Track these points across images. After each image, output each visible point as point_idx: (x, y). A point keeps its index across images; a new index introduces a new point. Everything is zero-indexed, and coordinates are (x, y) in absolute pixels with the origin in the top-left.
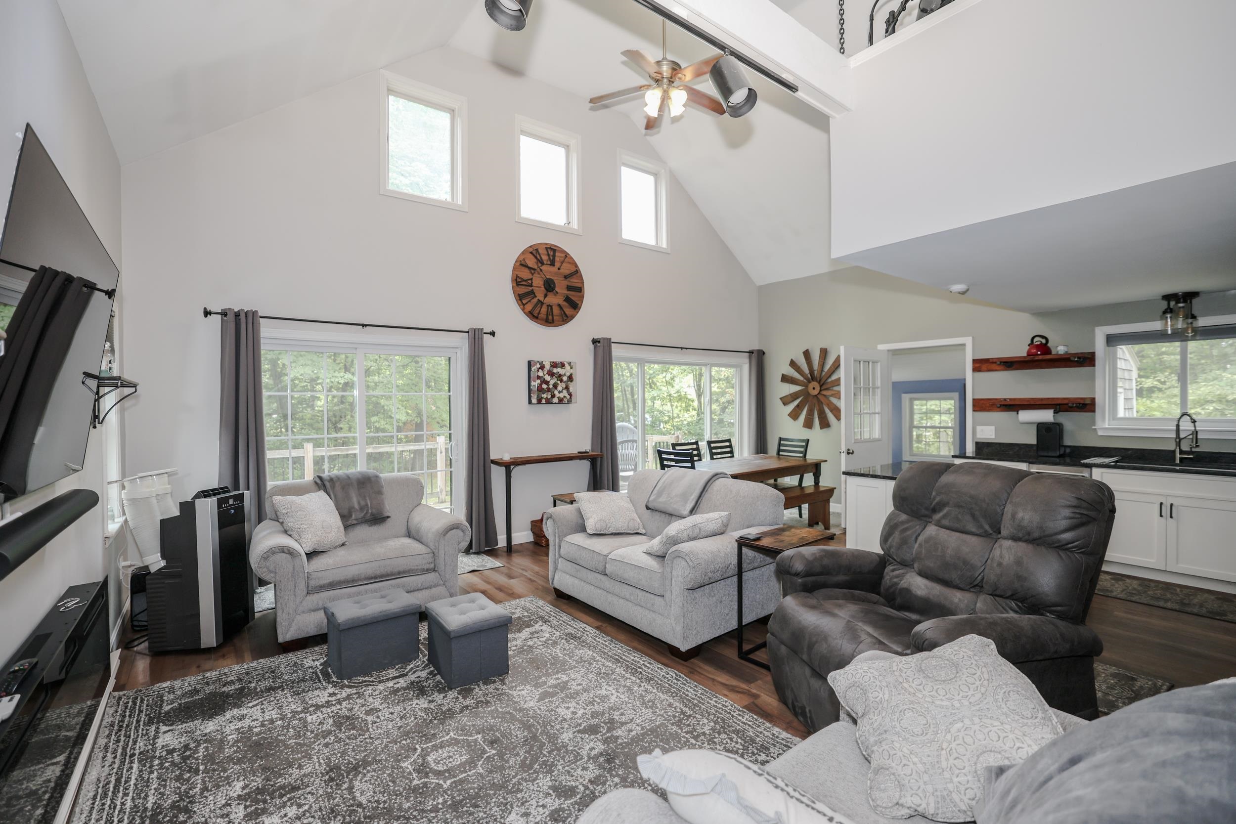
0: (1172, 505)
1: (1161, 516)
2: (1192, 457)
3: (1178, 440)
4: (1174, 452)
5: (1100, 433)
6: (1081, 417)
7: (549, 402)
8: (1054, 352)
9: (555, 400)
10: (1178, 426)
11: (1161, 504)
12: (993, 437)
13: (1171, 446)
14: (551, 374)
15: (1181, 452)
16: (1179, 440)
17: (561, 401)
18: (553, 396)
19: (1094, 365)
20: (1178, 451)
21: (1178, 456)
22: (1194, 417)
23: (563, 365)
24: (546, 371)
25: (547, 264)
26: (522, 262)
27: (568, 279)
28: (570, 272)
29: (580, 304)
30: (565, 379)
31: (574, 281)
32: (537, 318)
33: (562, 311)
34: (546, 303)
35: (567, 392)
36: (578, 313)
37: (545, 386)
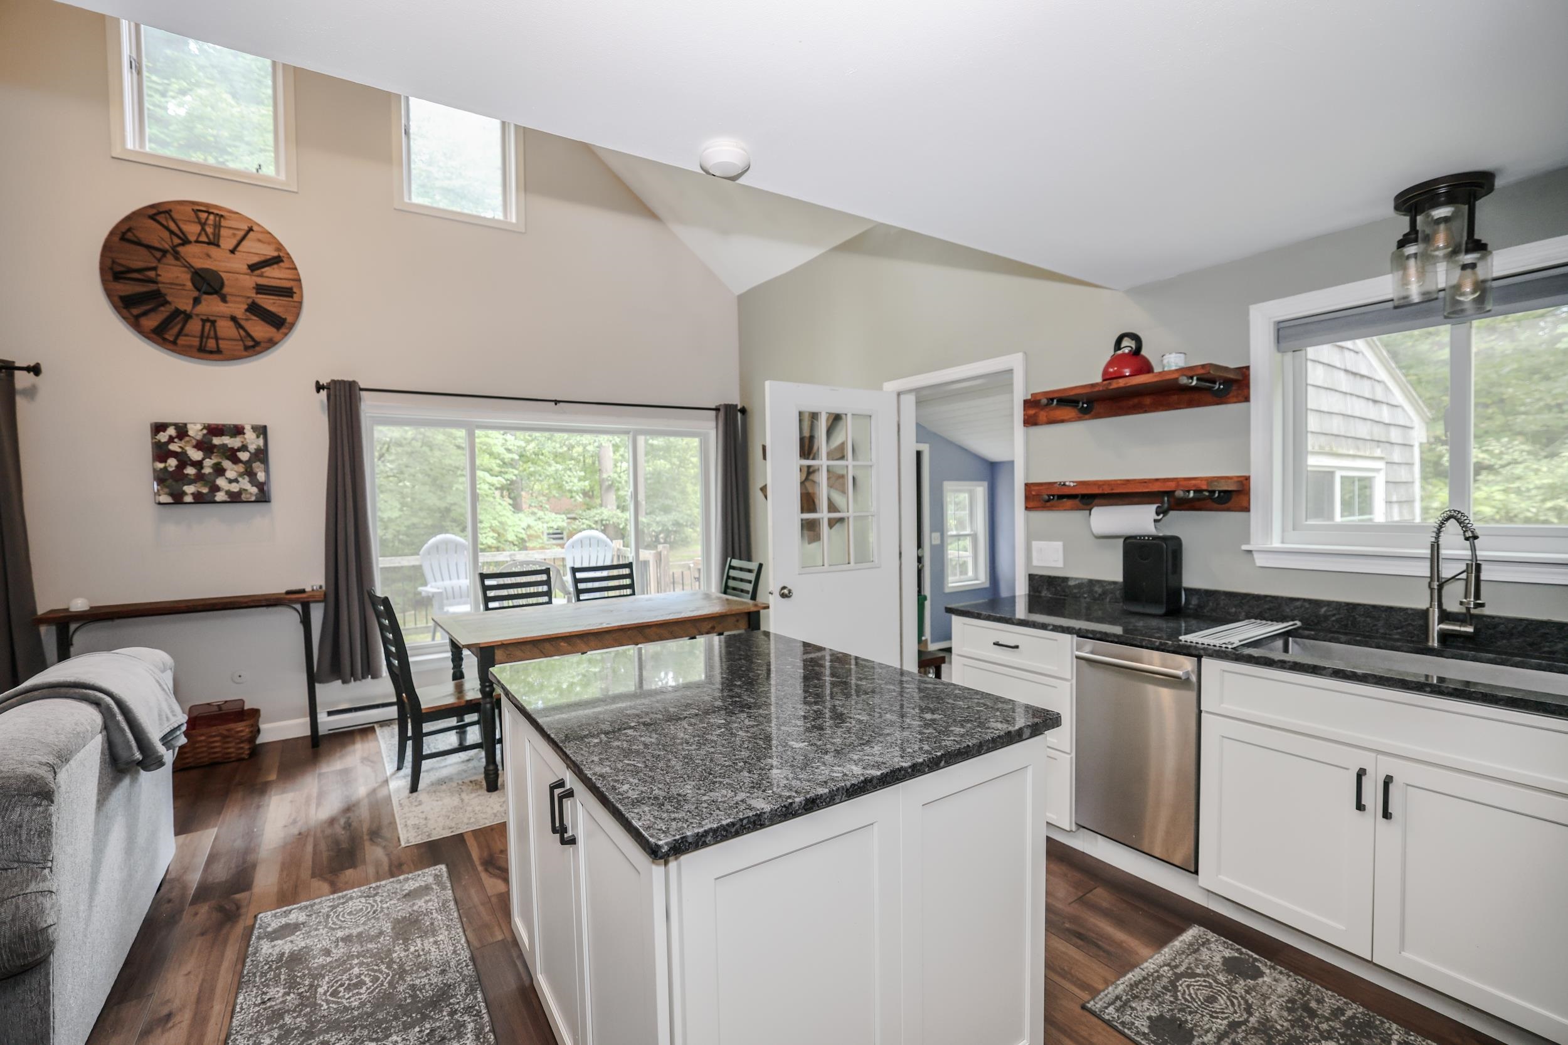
0: (1388, 782)
1: (1360, 807)
2: (1470, 629)
3: (1435, 585)
4: (1424, 614)
5: (1260, 560)
6: (1223, 520)
7: (202, 499)
8: (1157, 369)
9: (220, 497)
10: (1435, 547)
11: (1361, 774)
12: (1060, 564)
13: (1419, 600)
14: (205, 446)
15: (1445, 616)
16: (1438, 585)
17: (235, 498)
18: (216, 489)
19: (1247, 399)
20: (1435, 614)
21: (1436, 627)
22: (1477, 526)
23: (238, 431)
24: (194, 442)
25: (197, 242)
26: (129, 235)
27: (258, 272)
28: (263, 258)
29: (289, 319)
30: (244, 456)
31: (274, 275)
32: (174, 343)
33: (241, 332)
34: (197, 315)
35: (250, 482)
36: (286, 334)
37: (190, 471)
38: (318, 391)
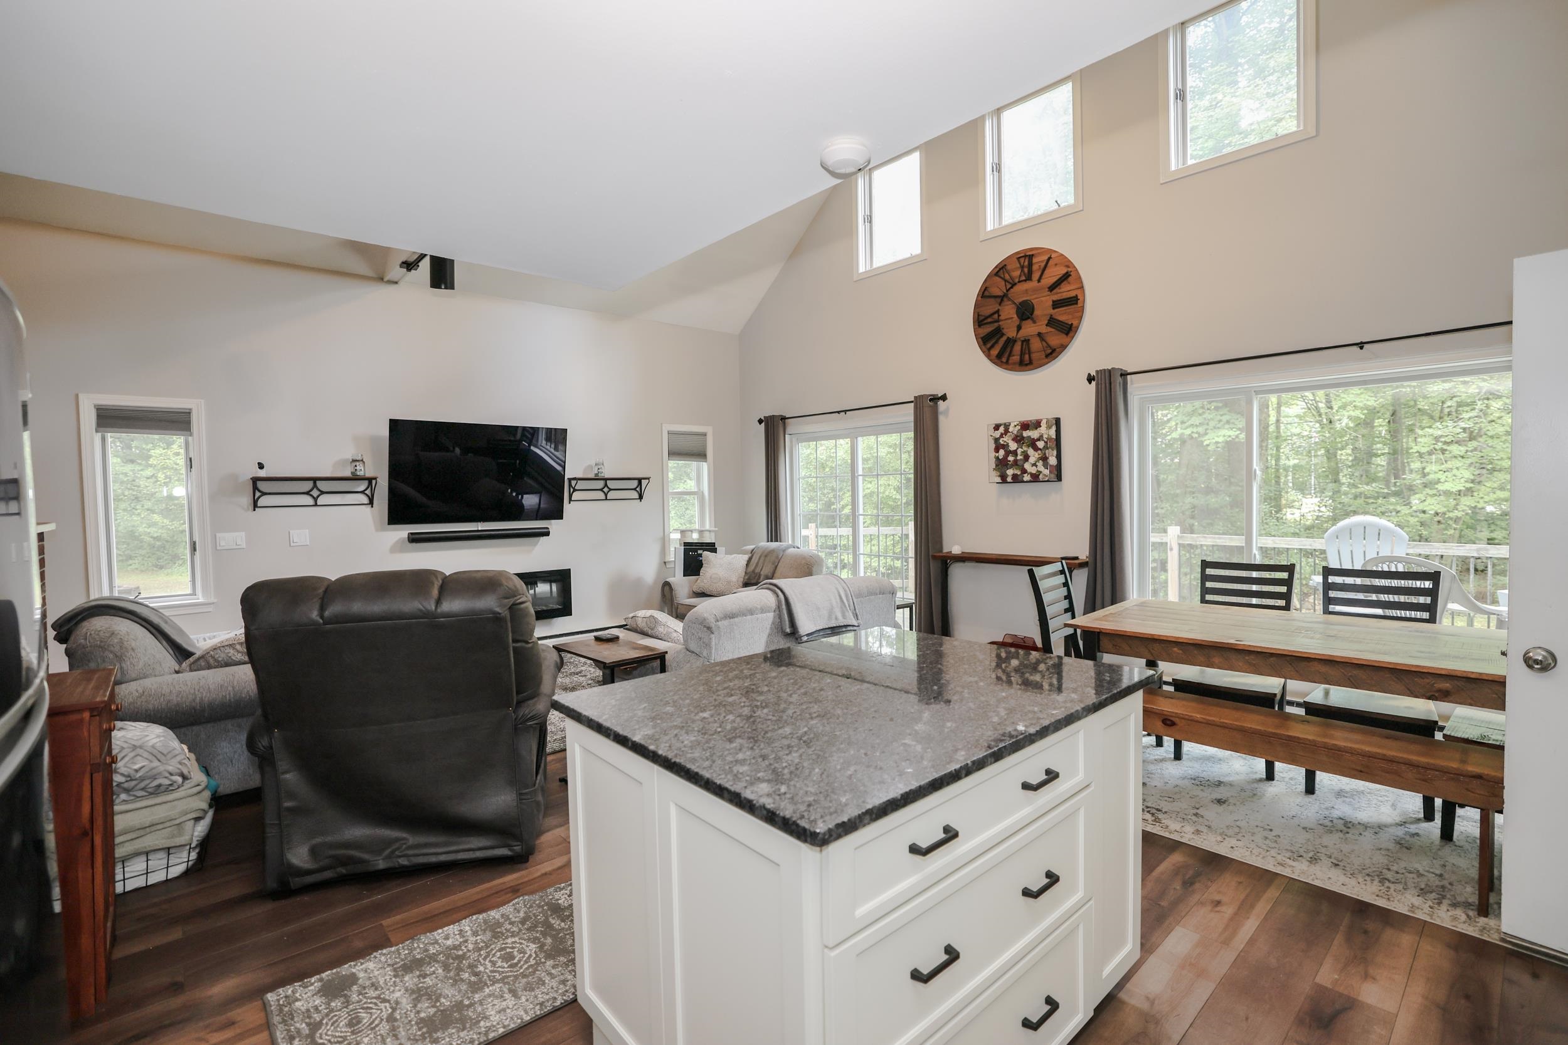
7: (1016, 479)
9: (1027, 478)
14: (1018, 439)
17: (1035, 478)
18: (1024, 471)
23: (1037, 425)
24: (1013, 436)
25: (1019, 282)
26: (987, 293)
27: (1055, 291)
28: (1058, 277)
29: (1075, 323)
30: (1041, 444)
31: (1065, 291)
32: (1007, 362)
33: (1044, 343)
34: (1019, 338)
35: (1044, 465)
36: (1073, 337)
37: (1011, 458)
38: (1090, 383)
